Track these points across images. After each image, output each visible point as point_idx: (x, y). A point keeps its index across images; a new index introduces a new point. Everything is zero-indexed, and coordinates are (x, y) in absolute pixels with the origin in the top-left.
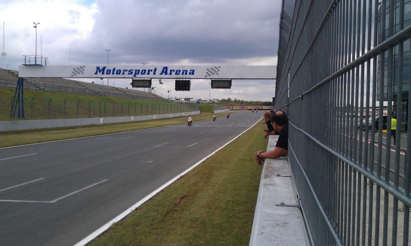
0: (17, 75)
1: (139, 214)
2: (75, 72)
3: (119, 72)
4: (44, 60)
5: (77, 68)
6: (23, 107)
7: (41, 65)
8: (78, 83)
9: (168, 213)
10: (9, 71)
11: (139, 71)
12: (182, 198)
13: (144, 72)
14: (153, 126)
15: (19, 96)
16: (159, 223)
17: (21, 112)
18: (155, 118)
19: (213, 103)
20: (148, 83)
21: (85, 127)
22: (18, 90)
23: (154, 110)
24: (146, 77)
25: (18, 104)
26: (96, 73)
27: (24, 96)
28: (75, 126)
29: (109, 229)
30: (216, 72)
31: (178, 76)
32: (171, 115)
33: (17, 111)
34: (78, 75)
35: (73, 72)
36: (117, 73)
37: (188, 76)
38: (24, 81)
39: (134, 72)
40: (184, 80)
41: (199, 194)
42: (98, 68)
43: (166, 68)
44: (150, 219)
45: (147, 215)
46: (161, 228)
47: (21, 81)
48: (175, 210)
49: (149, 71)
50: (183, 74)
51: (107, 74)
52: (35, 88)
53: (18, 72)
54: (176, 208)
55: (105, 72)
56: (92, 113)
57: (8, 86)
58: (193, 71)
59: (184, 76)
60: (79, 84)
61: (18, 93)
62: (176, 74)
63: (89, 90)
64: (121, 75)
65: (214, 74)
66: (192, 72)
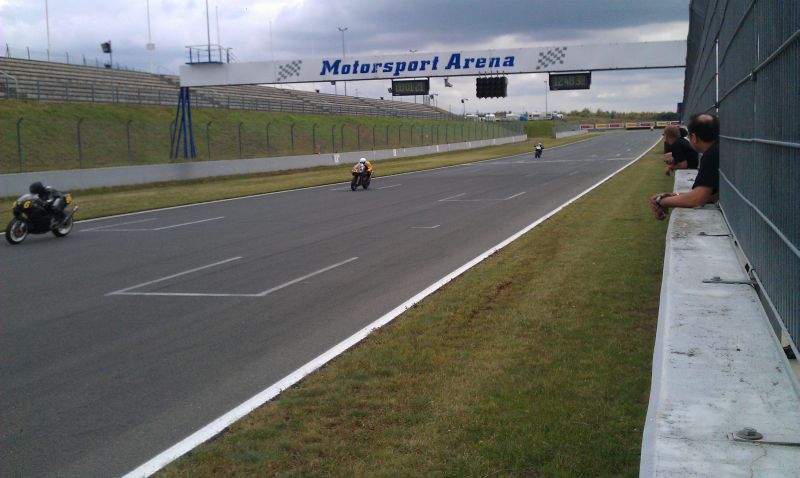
0: (178, 83)
1: (421, 313)
2: (283, 73)
3: (365, 69)
4: (224, 52)
5: (287, 66)
6: (191, 140)
7: (220, 63)
8: (289, 92)
9: (475, 312)
10: (162, 76)
11: (404, 64)
12: (501, 287)
13: (413, 66)
14: (434, 166)
15: (183, 119)
16: (460, 328)
17: (189, 148)
18: (438, 150)
19: (554, 118)
20: (423, 87)
21: (306, 170)
22: (181, 109)
23: (435, 137)
24: (418, 75)
25: (182, 135)
26: (323, 73)
27: (193, 120)
28: (289, 170)
29: (366, 338)
30: (558, 58)
31: (482, 70)
32: (469, 145)
33: (182, 146)
34: (289, 79)
35: (280, 73)
36: (362, 71)
37: (501, 69)
38: (191, 94)
39: (394, 67)
40: (494, 76)
41: (534, 281)
42: (326, 63)
43: (456, 57)
44: (443, 321)
45: (436, 316)
46: (464, 337)
47: (185, 93)
48: (489, 308)
49: (423, 63)
50: (491, 65)
51: (343, 73)
52: (211, 105)
53: (178, 78)
54: (491, 304)
55: (340, 70)
56: (318, 146)
57: (163, 103)
58: (512, 59)
59: (494, 69)
60: (292, 96)
61: (181, 114)
62: (477, 66)
63: (312, 105)
64: (370, 75)
65: (554, 63)
66: (510, 61)
